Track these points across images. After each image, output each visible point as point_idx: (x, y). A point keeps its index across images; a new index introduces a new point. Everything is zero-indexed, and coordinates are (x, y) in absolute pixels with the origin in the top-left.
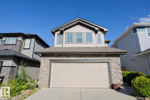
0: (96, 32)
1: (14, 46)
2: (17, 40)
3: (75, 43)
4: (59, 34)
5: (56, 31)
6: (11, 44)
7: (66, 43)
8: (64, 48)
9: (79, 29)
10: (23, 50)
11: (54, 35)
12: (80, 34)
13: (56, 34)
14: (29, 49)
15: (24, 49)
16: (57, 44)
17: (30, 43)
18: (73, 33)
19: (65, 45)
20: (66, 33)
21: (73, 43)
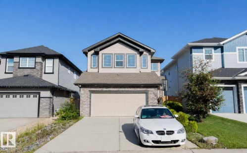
0: (141, 53)
1: (32, 69)
2: (35, 62)
3: (114, 68)
4: (93, 54)
5: (89, 51)
6: (27, 67)
7: (102, 67)
8: (101, 73)
9: (118, 49)
10: (44, 75)
11: (87, 56)
12: (120, 56)
13: (90, 54)
14: (53, 73)
15: (45, 73)
16: (91, 68)
17: (52, 65)
18: (112, 54)
19: (102, 71)
20: (102, 54)
21: (112, 68)
